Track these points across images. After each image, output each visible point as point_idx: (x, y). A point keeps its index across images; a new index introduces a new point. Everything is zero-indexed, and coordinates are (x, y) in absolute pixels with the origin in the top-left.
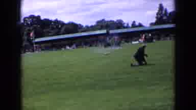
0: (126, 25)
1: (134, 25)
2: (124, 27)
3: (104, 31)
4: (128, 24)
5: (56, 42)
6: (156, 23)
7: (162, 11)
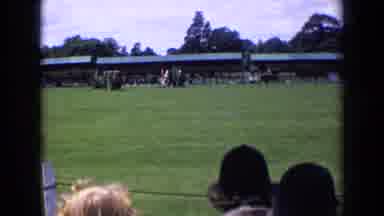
0: (120, 51)
1: (136, 52)
2: (119, 55)
3: (87, 59)
4: (124, 49)
6: (185, 50)
7: (202, 29)
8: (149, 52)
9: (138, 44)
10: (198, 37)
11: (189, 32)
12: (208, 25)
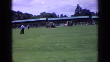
0: (57, 16)
1: (62, 16)
3: (45, 19)
4: (58, 15)
5: (18, 24)
6: (75, 15)
7: (79, 9)
8: (65, 16)
9: (62, 14)
10: (79, 12)
11: (76, 10)
12: (81, 8)
